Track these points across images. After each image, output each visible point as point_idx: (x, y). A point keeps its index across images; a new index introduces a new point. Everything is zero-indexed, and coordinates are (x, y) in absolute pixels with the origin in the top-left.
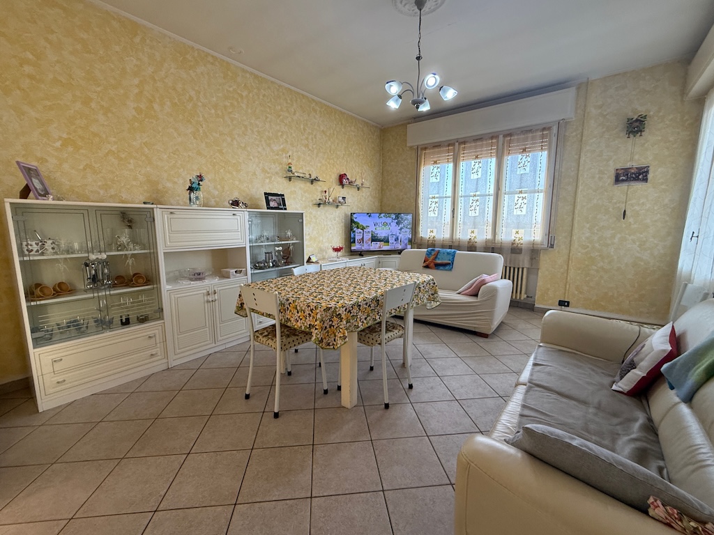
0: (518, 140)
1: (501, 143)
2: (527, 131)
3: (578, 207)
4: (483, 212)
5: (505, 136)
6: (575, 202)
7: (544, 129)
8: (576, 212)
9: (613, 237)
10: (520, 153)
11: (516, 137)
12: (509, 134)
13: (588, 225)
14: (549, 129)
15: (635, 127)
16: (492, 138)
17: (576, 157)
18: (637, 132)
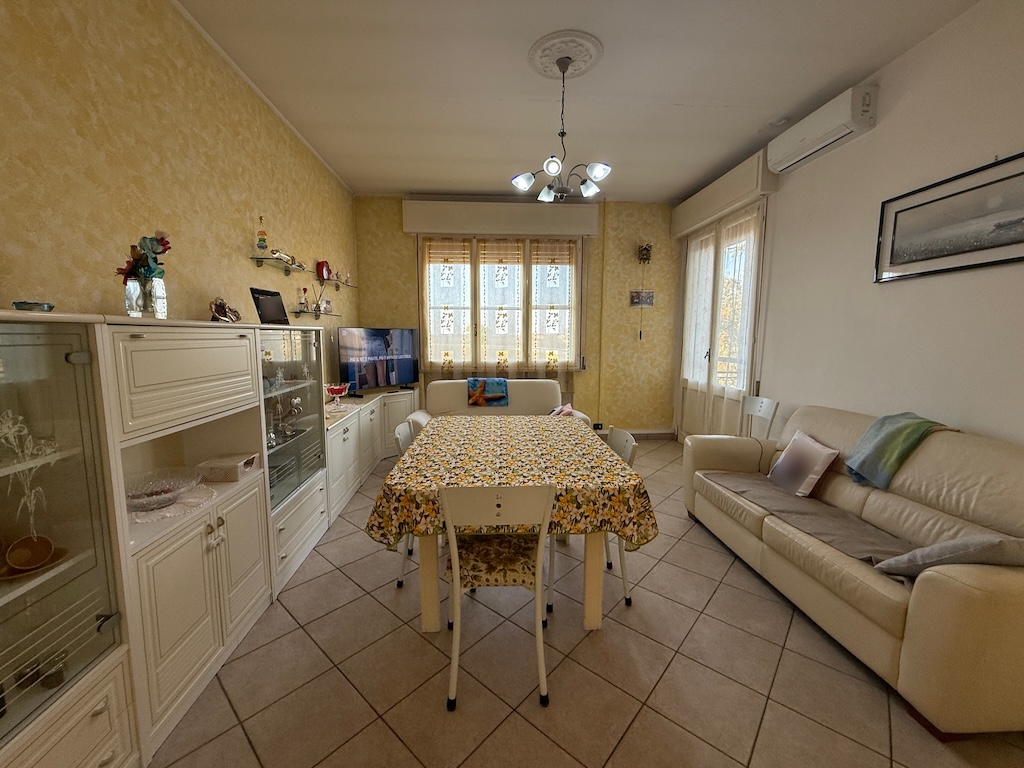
0: (546, 249)
1: (527, 249)
2: (554, 240)
3: (604, 326)
4: (512, 328)
5: (532, 241)
6: (601, 322)
7: (570, 241)
8: (603, 331)
9: (632, 356)
10: (549, 263)
11: (543, 245)
12: (536, 240)
13: (613, 345)
14: (575, 242)
15: (644, 254)
16: (518, 241)
17: (600, 275)
18: (646, 259)
